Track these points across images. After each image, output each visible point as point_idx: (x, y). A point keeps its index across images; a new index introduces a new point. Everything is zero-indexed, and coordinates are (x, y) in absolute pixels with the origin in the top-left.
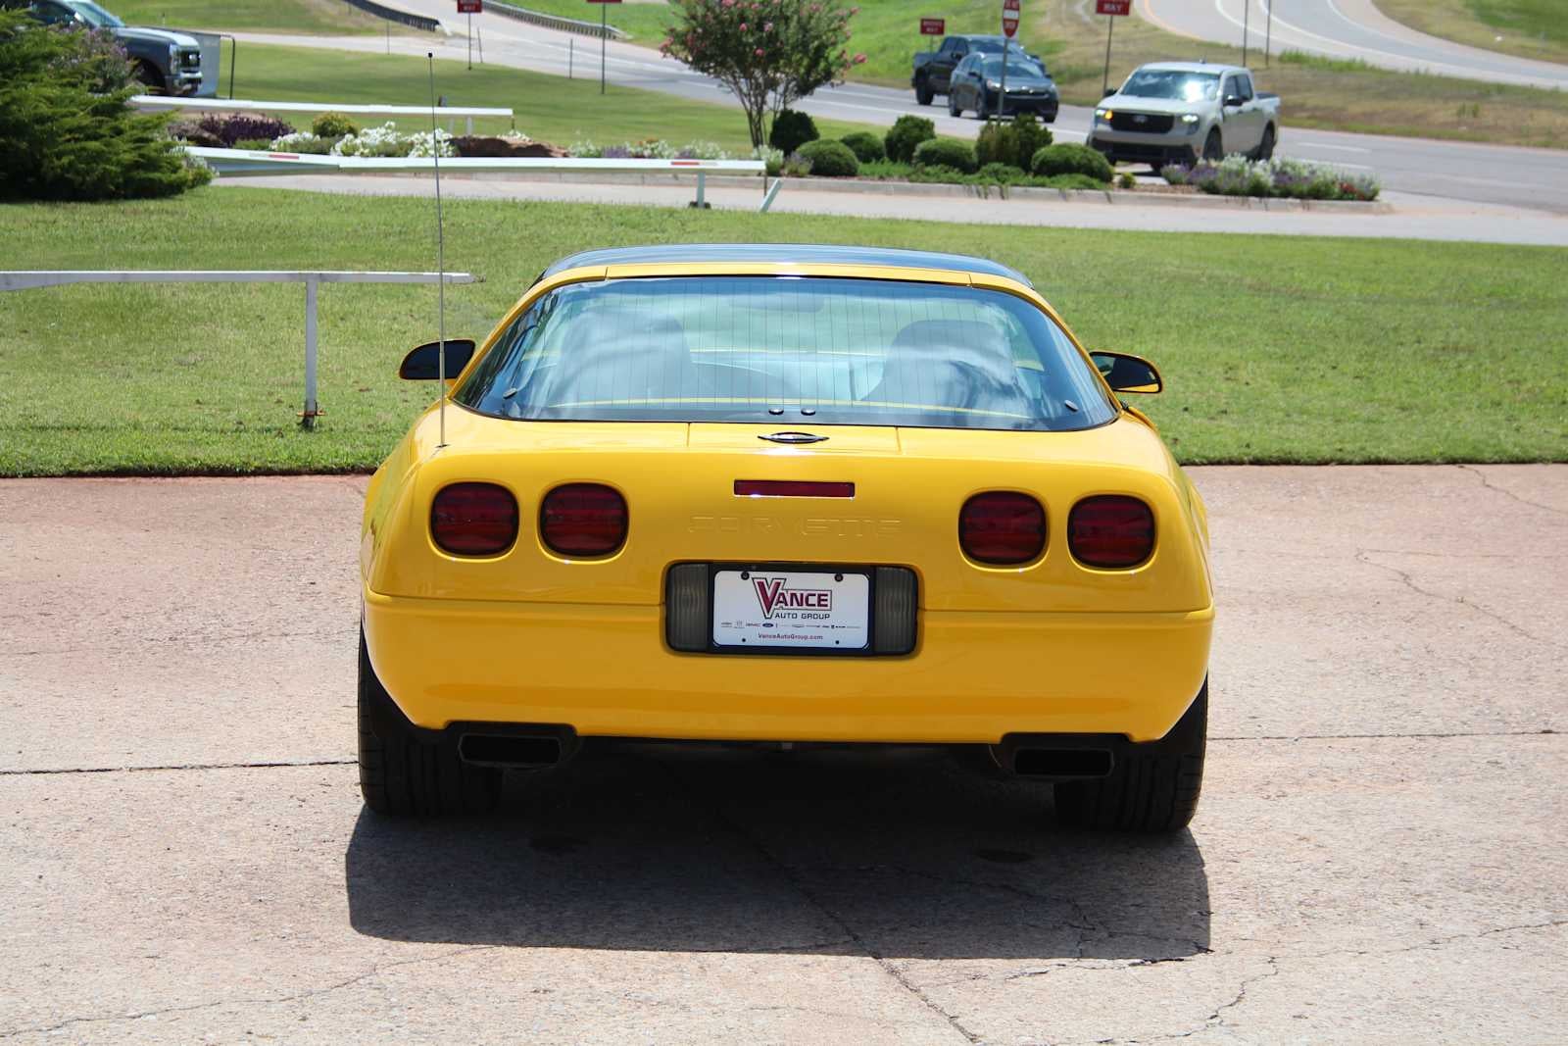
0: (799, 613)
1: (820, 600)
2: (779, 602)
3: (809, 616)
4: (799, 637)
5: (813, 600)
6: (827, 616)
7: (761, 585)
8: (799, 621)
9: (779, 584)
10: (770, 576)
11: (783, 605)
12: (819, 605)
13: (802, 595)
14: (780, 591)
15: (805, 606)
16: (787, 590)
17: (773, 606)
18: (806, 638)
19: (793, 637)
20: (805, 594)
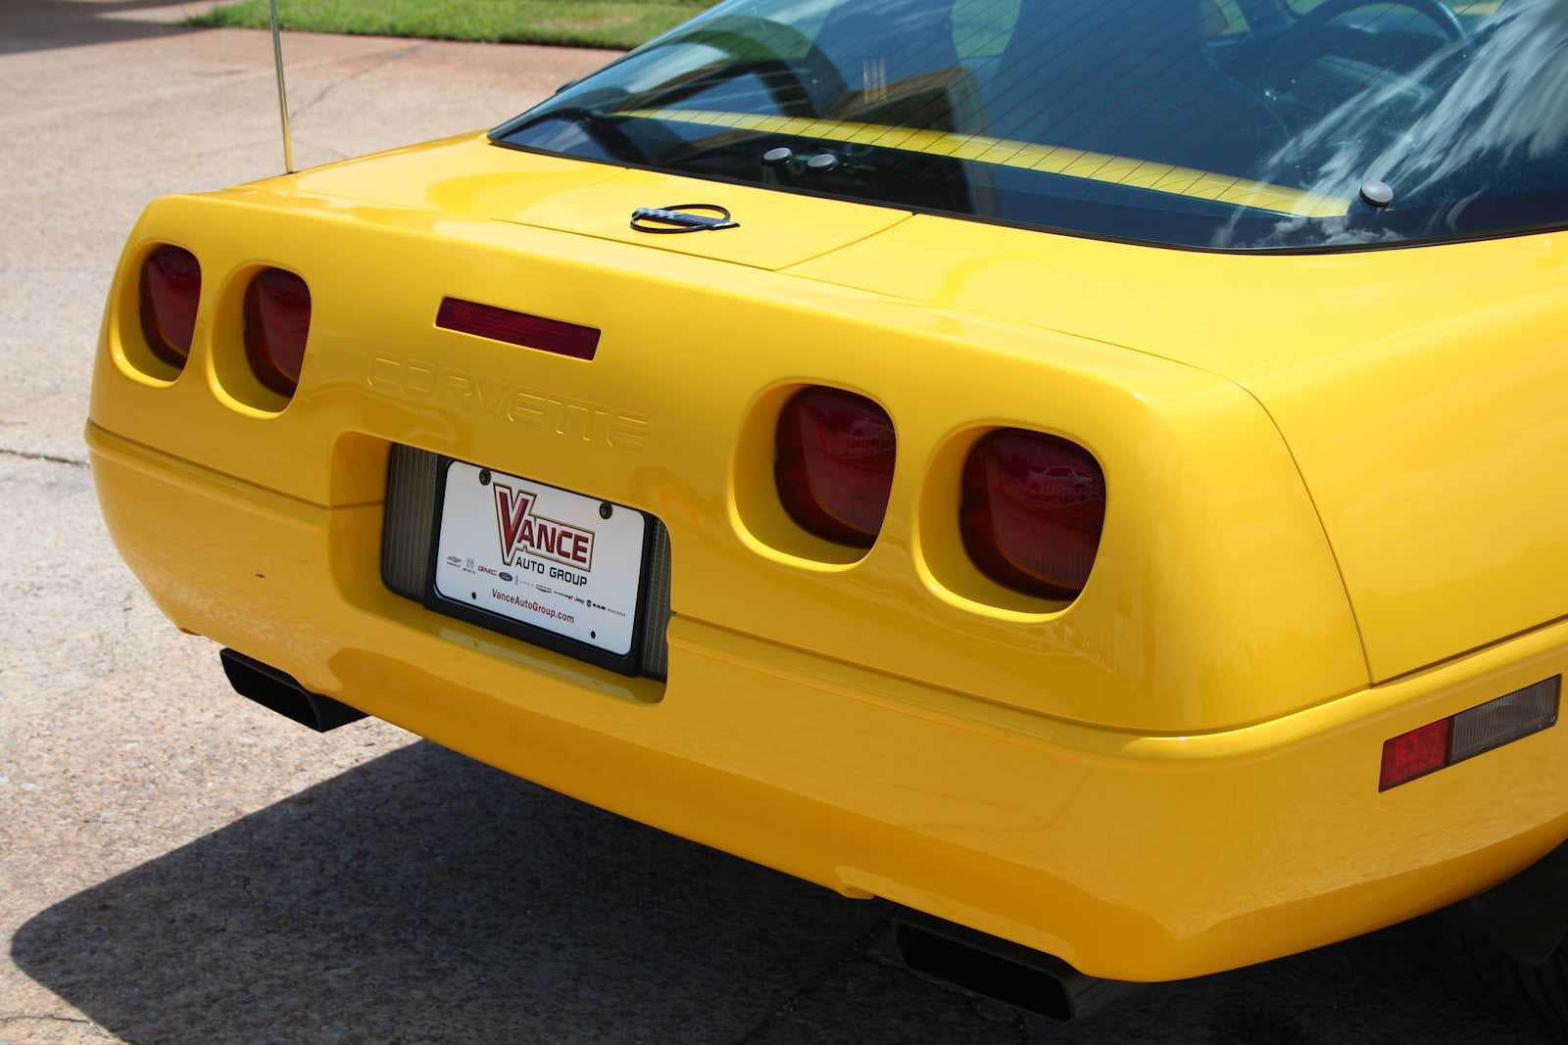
0: (548, 564)
1: (577, 548)
2: (523, 537)
3: (560, 574)
4: (543, 610)
5: (568, 545)
6: (583, 581)
7: (503, 496)
8: (545, 580)
9: (525, 502)
10: (517, 485)
11: (528, 543)
12: (576, 558)
13: (554, 530)
14: (526, 517)
15: (555, 555)
16: (536, 517)
17: (515, 544)
18: (551, 613)
19: (535, 607)
20: (559, 529)
